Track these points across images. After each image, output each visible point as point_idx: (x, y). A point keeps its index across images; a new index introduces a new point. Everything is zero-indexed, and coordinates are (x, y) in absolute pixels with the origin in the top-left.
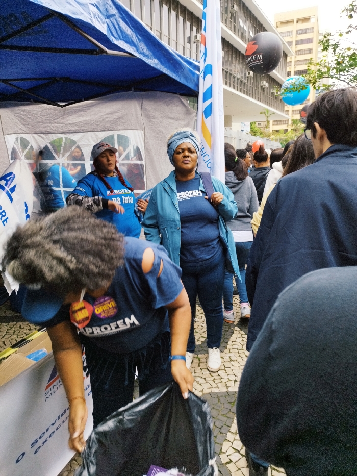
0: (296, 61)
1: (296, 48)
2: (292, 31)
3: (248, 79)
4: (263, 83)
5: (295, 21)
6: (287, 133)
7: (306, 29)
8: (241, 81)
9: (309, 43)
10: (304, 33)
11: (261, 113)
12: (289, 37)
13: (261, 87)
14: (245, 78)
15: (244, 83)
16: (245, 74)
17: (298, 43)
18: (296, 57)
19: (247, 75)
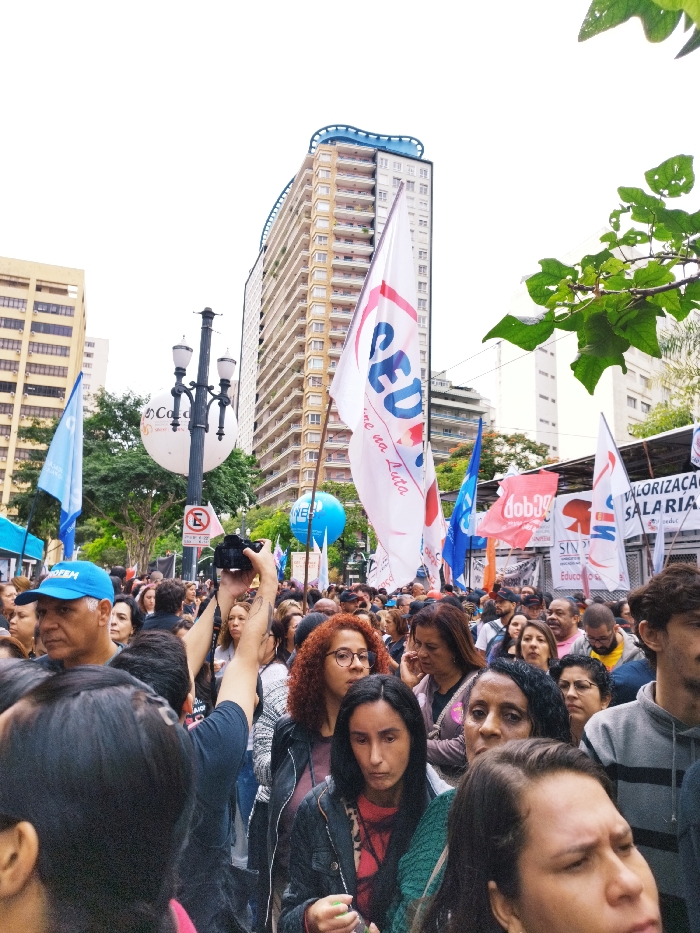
0: (29, 365)
1: (32, 336)
2: (24, 301)
5: (33, 286)
7: (58, 306)
9: (63, 335)
10: (53, 313)
12: (15, 310)
17: (36, 327)
18: (30, 355)
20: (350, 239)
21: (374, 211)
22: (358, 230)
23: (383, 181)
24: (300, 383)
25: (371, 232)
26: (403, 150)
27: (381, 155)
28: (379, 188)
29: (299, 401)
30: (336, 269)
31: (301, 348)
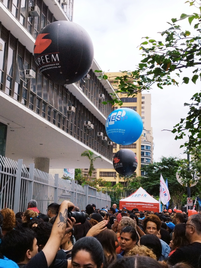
3: (69, 115)
4: (87, 123)
6: (114, 186)
8: (60, 115)
9: (133, 102)
11: (82, 155)
13: (85, 127)
14: (65, 112)
15: (64, 118)
16: (65, 108)
19: (68, 109)
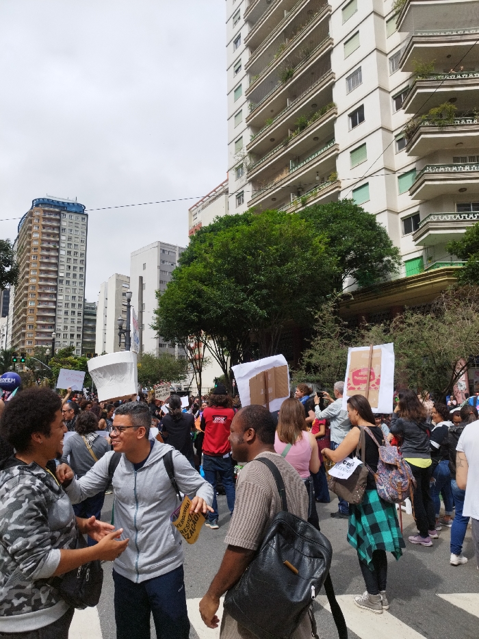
20: (48, 249)
21: (59, 237)
22: (51, 246)
23: (64, 224)
24: (25, 311)
25: (58, 247)
26: (74, 209)
27: (62, 212)
28: (62, 227)
29: (25, 319)
30: (42, 263)
31: (26, 295)
